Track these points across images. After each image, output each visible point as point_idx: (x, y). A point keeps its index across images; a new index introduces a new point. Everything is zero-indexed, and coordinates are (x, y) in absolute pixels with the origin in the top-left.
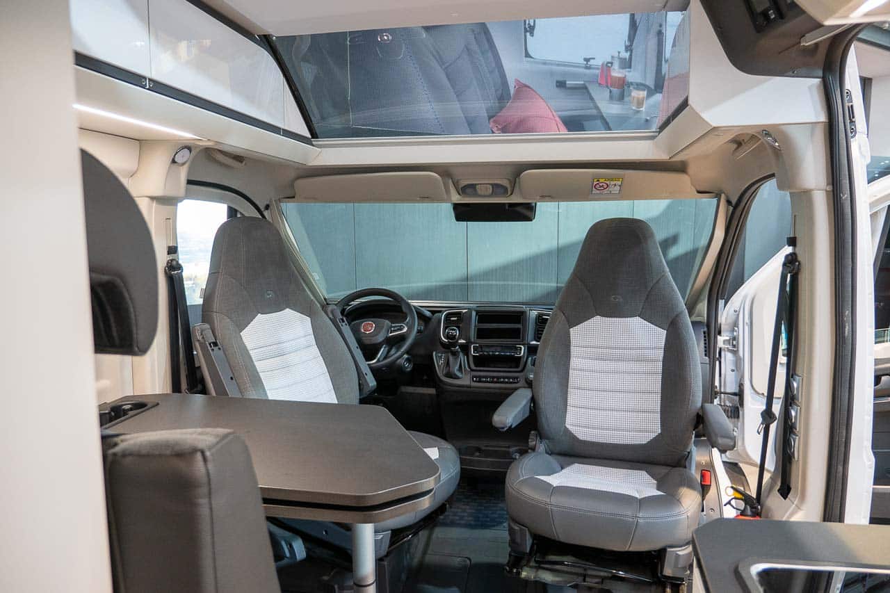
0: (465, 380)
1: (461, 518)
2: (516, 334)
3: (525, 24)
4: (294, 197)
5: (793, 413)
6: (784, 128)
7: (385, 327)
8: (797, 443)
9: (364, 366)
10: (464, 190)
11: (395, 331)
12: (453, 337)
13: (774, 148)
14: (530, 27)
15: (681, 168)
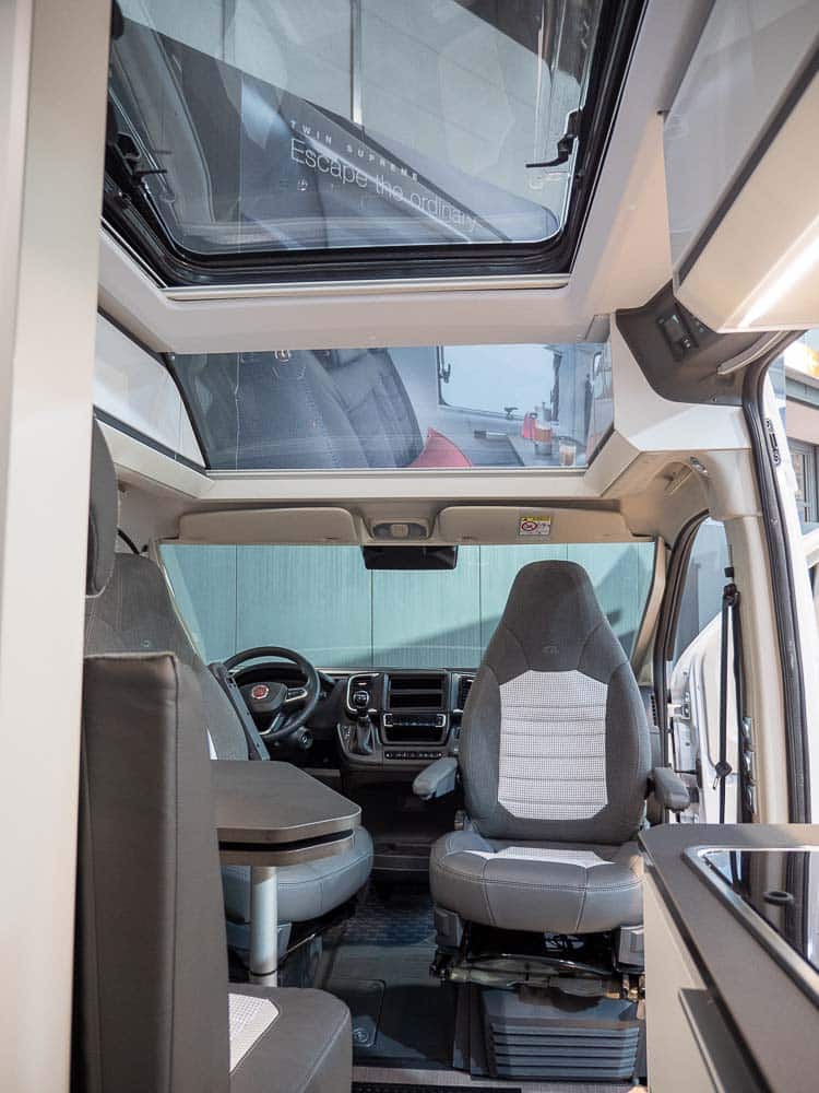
0: (376, 757)
1: (372, 935)
2: (436, 701)
3: (439, 370)
4: (177, 538)
5: (748, 761)
6: (709, 453)
7: (281, 691)
8: (754, 793)
9: (256, 736)
10: (376, 531)
11: (292, 696)
12: (362, 703)
13: (703, 476)
14: (444, 373)
15: (613, 507)
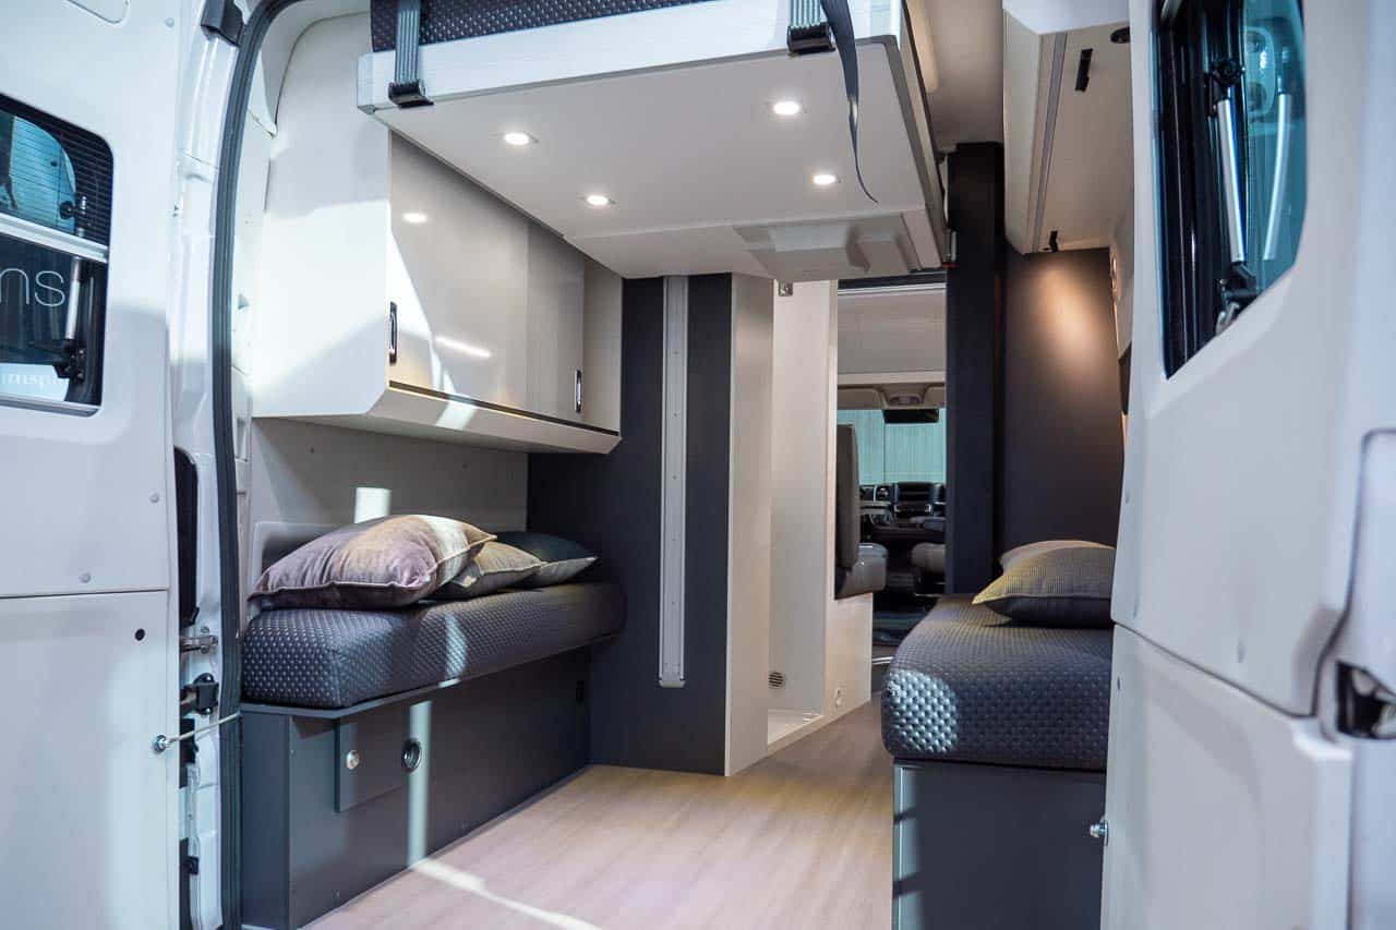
10: (891, 401)
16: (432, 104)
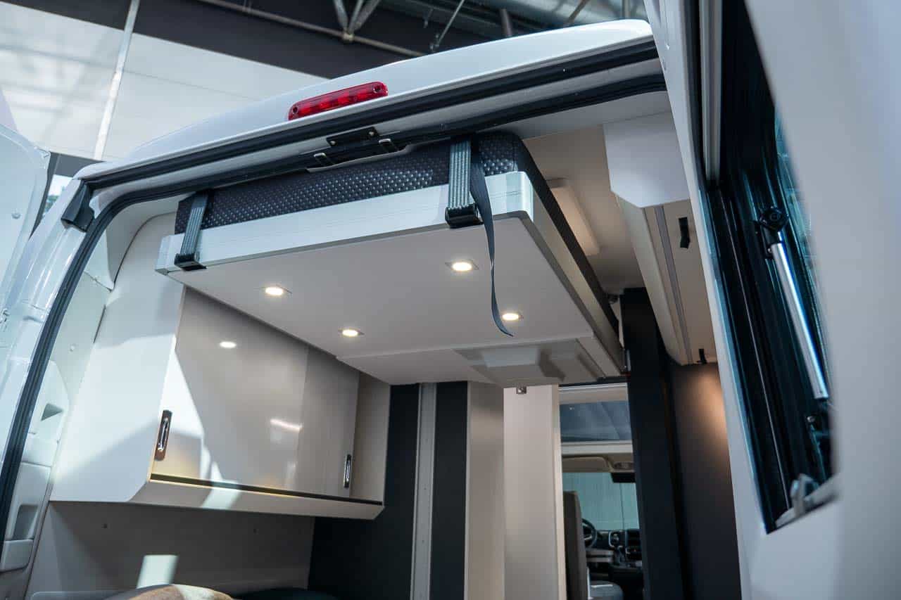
10: (615, 466)
16: (205, 268)
